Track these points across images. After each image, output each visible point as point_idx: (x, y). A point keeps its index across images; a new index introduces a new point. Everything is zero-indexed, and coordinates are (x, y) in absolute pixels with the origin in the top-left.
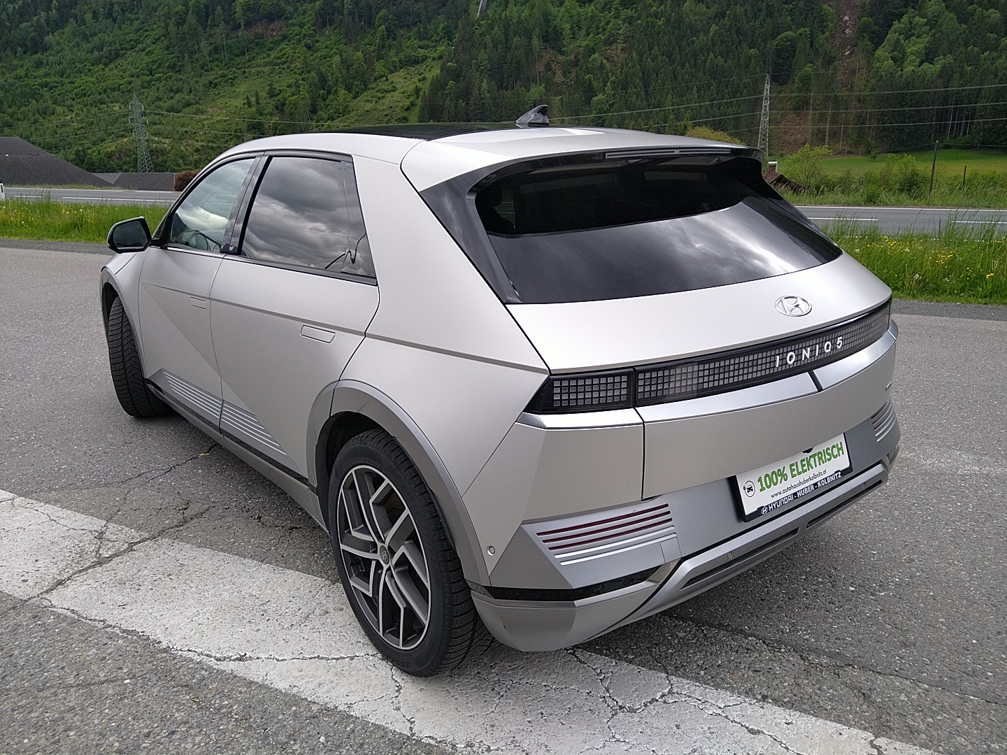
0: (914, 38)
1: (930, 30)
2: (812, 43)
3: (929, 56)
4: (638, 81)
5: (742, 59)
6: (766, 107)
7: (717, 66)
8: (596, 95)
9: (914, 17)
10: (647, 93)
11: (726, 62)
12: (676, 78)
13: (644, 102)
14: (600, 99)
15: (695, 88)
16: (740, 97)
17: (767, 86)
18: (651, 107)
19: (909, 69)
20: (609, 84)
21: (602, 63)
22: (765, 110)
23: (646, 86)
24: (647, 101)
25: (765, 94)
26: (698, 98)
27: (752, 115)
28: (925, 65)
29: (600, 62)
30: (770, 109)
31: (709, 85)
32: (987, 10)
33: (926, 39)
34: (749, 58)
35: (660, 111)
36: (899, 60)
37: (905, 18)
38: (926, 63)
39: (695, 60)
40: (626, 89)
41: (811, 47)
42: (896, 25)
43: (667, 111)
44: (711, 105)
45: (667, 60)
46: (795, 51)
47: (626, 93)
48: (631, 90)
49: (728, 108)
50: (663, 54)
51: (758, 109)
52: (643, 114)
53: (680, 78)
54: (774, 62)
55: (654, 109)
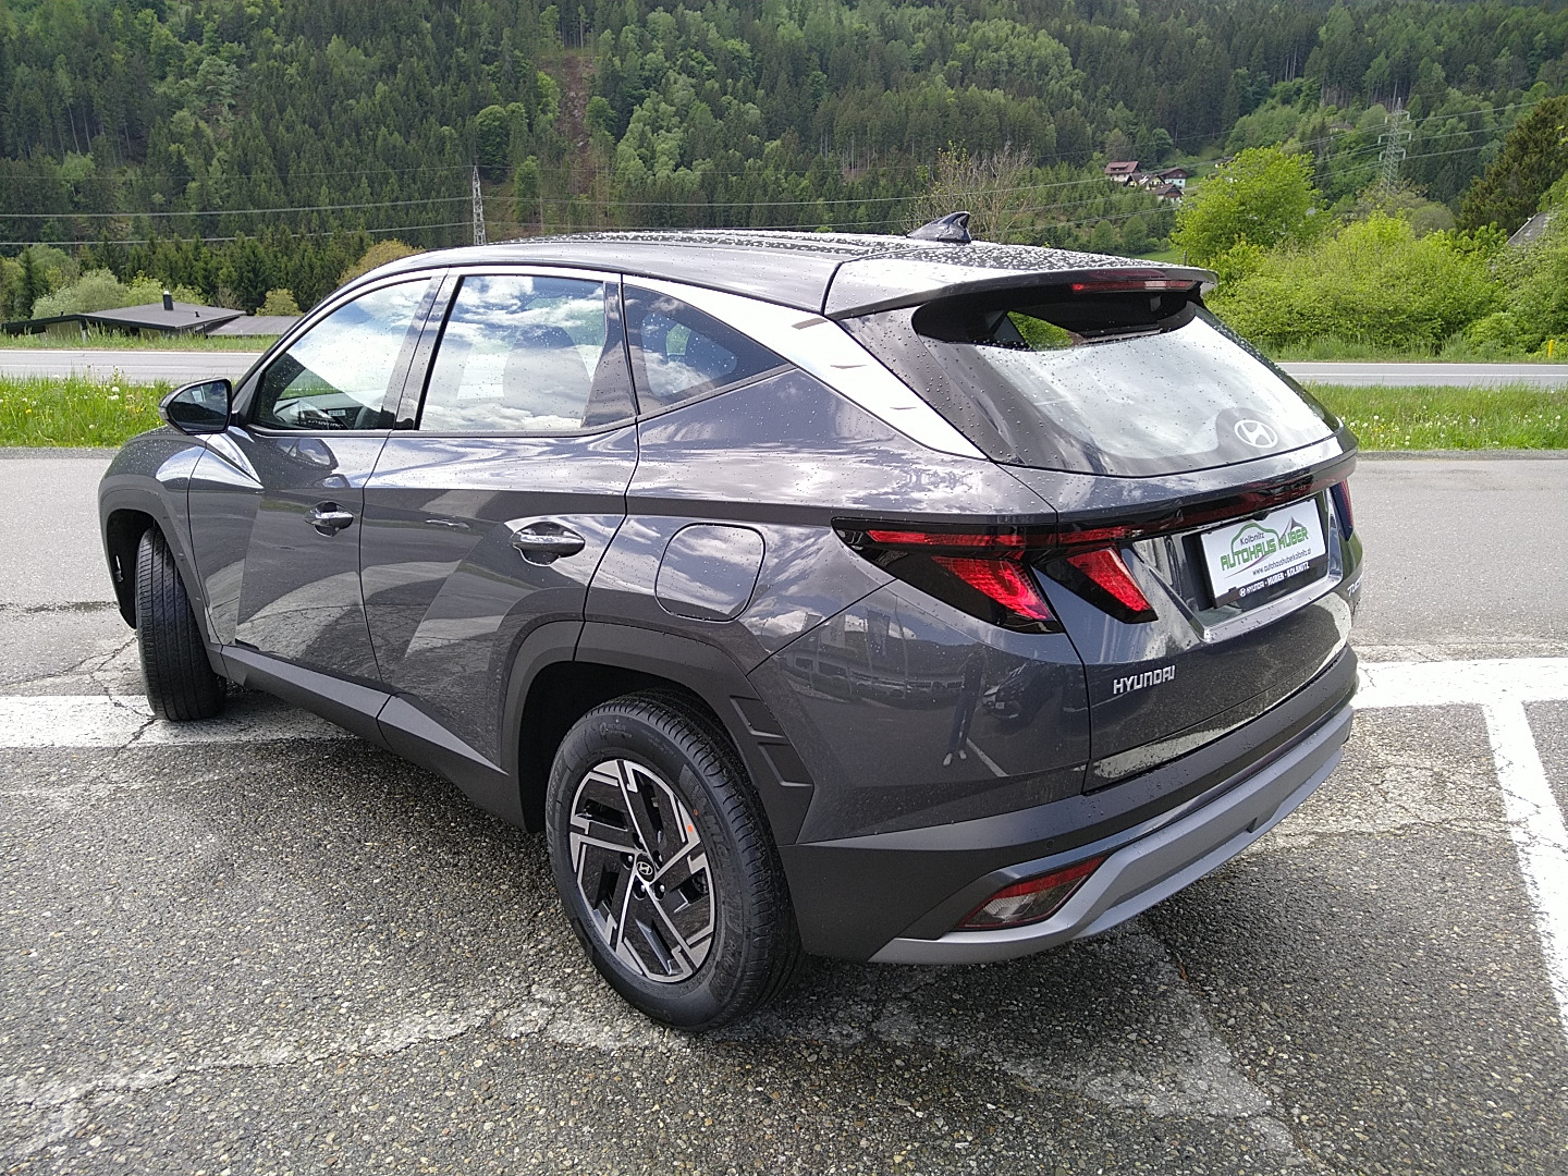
0: (663, 131)
1: (681, 122)
2: (530, 125)
3: (684, 160)
4: (266, 161)
5: (431, 140)
6: (479, 215)
7: (395, 146)
8: (193, 179)
9: (659, 103)
10: (285, 183)
11: (407, 142)
12: (329, 160)
13: (283, 196)
15: (364, 180)
16: (437, 197)
17: (476, 185)
18: (295, 204)
19: (663, 173)
20: (215, 162)
22: (479, 220)
23: (282, 169)
24: (287, 194)
25: (475, 196)
26: (372, 194)
28: (682, 171)
29: (193, 124)
31: (386, 177)
32: (744, 104)
33: (678, 133)
34: (442, 140)
35: (312, 211)
36: (648, 160)
37: (647, 103)
38: (682, 168)
39: (358, 135)
40: (247, 172)
41: (531, 131)
42: (638, 111)
43: (324, 213)
44: (394, 208)
45: (312, 131)
46: (507, 135)
47: (249, 179)
48: (256, 175)
49: (421, 213)
50: (304, 122)
51: (467, 216)
52: (283, 215)
53: (338, 161)
54: (480, 149)
55: (301, 209)
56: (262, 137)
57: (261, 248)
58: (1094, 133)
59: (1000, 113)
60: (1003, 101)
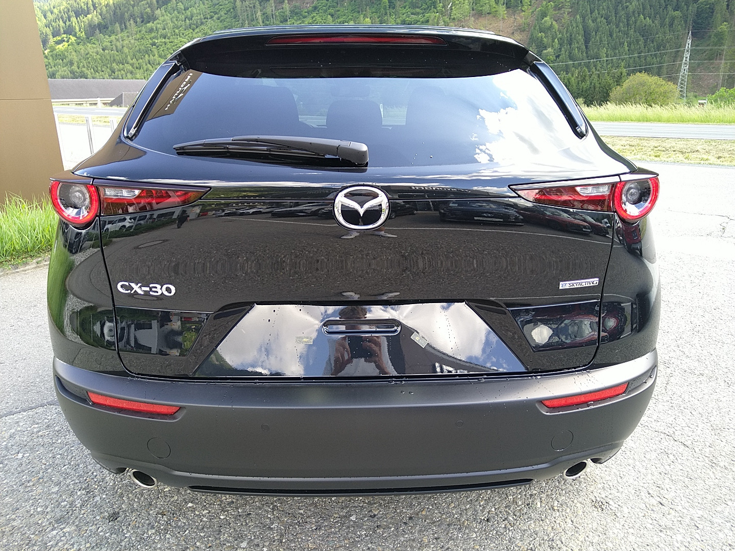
2: (728, 5)
4: (580, 37)
5: (667, 19)
6: (687, 58)
7: (646, 25)
8: (545, 48)
10: (586, 47)
11: (653, 22)
12: (611, 35)
13: (585, 54)
14: (548, 52)
15: (626, 44)
16: (663, 50)
17: (689, 41)
18: (589, 58)
20: (556, 40)
21: (552, 23)
22: (686, 60)
23: (587, 42)
24: (587, 53)
25: (687, 47)
26: (628, 50)
27: (673, 64)
29: (550, 23)
30: (690, 60)
31: (638, 41)
34: (673, 19)
35: (597, 61)
39: (628, 20)
40: (570, 44)
41: (727, 9)
43: (602, 61)
44: (639, 57)
45: (605, 21)
46: (712, 13)
47: (570, 47)
48: (574, 45)
49: (653, 58)
50: (602, 17)
51: (679, 59)
52: (582, 64)
53: (615, 35)
54: (694, 21)
55: (592, 60)
56: (581, 27)
57: (572, 79)
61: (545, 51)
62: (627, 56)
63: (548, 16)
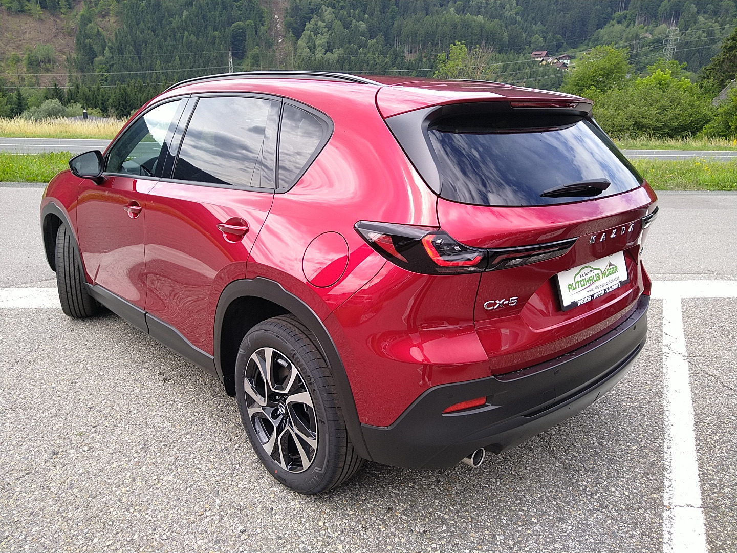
0: (320, 35)
1: (328, 31)
2: (256, 31)
3: (329, 49)
4: (131, 47)
5: (209, 38)
7: (192, 42)
8: (96, 56)
9: (317, 21)
10: (139, 58)
11: (198, 39)
12: (161, 48)
13: (138, 65)
14: (101, 60)
15: (177, 57)
16: (212, 66)
17: (231, 60)
18: (144, 69)
19: (319, 55)
20: (107, 48)
21: (98, 30)
23: (138, 52)
24: (141, 64)
25: (230, 66)
26: (181, 64)
28: (328, 54)
29: (96, 30)
31: (188, 56)
32: (358, 21)
33: (326, 36)
34: (214, 38)
35: (153, 73)
36: (312, 49)
37: (312, 21)
39: (174, 36)
40: (122, 54)
41: (256, 34)
42: (308, 25)
43: (158, 73)
44: (191, 71)
45: (153, 33)
46: (245, 36)
47: (123, 56)
48: (127, 55)
50: (149, 29)
52: (138, 75)
53: (165, 48)
54: (232, 43)
55: (147, 72)
56: (129, 37)
57: (129, 89)
58: (526, 37)
59: (481, 27)
60: (483, 21)
61: (96, 59)
62: (180, 70)
63: (92, 23)
